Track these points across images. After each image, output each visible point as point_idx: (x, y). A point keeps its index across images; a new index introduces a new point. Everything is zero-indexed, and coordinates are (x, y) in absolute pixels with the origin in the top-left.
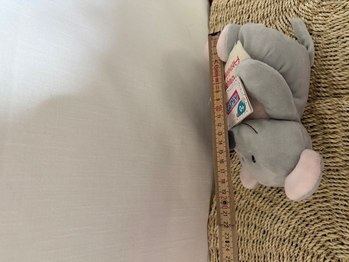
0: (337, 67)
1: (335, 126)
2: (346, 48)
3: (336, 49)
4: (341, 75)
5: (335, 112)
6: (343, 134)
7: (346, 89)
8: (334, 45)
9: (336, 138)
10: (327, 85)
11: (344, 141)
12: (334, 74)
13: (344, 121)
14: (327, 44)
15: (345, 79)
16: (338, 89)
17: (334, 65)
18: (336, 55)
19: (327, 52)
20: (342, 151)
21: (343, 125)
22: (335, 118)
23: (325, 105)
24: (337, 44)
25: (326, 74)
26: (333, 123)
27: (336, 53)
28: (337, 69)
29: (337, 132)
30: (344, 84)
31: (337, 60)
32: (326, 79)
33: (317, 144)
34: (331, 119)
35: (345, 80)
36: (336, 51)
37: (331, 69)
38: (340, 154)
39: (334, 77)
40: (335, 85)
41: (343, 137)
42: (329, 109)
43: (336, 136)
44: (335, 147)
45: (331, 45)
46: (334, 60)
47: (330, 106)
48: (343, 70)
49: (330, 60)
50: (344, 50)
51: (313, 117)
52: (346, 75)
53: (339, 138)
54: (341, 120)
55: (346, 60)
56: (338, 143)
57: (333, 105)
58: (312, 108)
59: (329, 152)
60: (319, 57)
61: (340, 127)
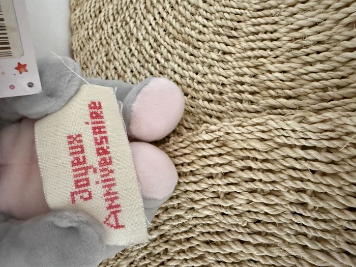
0: (278, 52)
1: (273, 177)
2: (298, 16)
3: (276, 19)
4: (285, 69)
5: (275, 146)
6: (293, 197)
7: (294, 98)
8: (272, 11)
9: (276, 204)
10: (255, 89)
11: (294, 213)
12: (272, 68)
13: (294, 169)
14: (258, 10)
15: (293, 77)
16: (279, 97)
17: (272, 50)
18: (275, 31)
19: (259, 25)
20: (288, 235)
21: (293, 178)
22: (275, 160)
23: (252, 129)
24: (277, 10)
25: (256, 67)
26: (270, 171)
27: (275, 27)
28: (277, 57)
29: (279, 191)
30: (291, 88)
31: (277, 39)
32: (255, 76)
33: (235, 212)
34: (266, 160)
35: (292, 80)
36: (276, 23)
37: (265, 58)
38: (284, 241)
39: (270, 72)
40: (273, 89)
41: (291, 203)
42: (262, 140)
43: (276, 200)
44: (274, 224)
45: (266, 12)
46: (272, 40)
47: (263, 132)
48: (288, 59)
49: (263, 40)
50: (291, 19)
51: (228, 153)
52: (295, 69)
53: (281, 206)
54: (287, 164)
55: (296, 39)
56: (279, 215)
57: (270, 131)
58: (228, 134)
59: (259, 233)
60: (244, 34)
61: (284, 180)
